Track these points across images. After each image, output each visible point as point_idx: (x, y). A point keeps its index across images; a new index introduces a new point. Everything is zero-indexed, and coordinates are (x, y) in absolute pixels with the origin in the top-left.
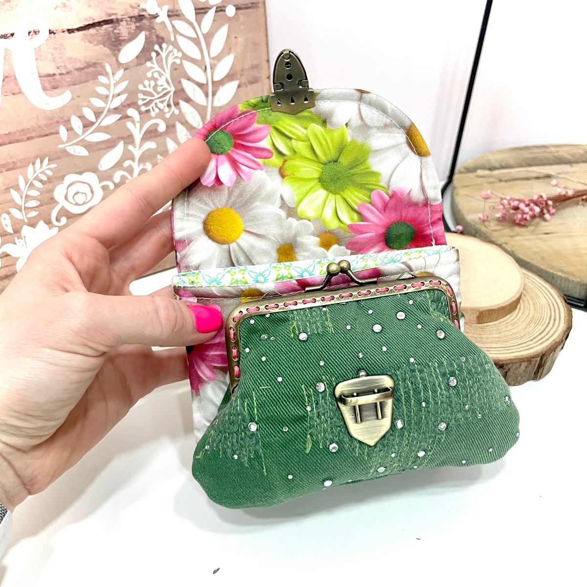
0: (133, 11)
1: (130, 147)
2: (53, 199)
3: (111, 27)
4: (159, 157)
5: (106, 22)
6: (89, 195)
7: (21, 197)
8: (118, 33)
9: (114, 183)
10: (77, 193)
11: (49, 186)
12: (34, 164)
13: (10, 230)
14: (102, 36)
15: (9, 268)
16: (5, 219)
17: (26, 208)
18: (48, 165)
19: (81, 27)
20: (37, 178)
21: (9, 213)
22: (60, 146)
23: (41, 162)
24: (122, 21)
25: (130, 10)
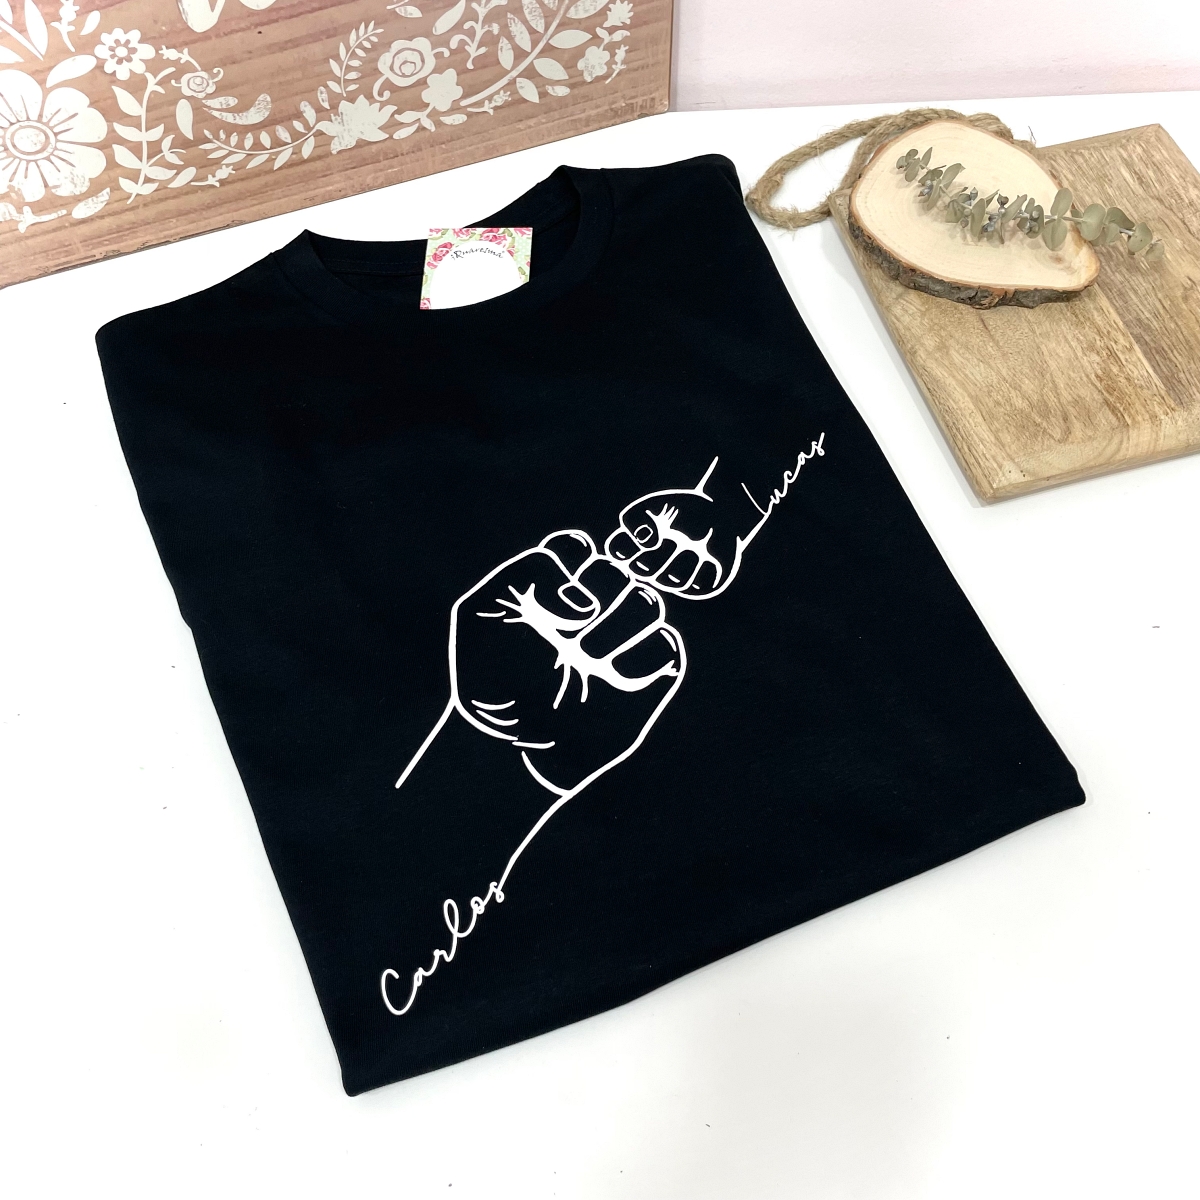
1: (474, 5)
2: (377, 69)
4: (509, 15)
6: (419, 63)
7: (341, 69)
9: (450, 50)
10: (405, 62)
11: (373, 55)
12: (357, 29)
13: (326, 105)
15: (322, 148)
16: (322, 93)
17: (345, 80)
18: (374, 30)
20: (360, 46)
21: (326, 86)
22: (389, 7)
23: (366, 27)
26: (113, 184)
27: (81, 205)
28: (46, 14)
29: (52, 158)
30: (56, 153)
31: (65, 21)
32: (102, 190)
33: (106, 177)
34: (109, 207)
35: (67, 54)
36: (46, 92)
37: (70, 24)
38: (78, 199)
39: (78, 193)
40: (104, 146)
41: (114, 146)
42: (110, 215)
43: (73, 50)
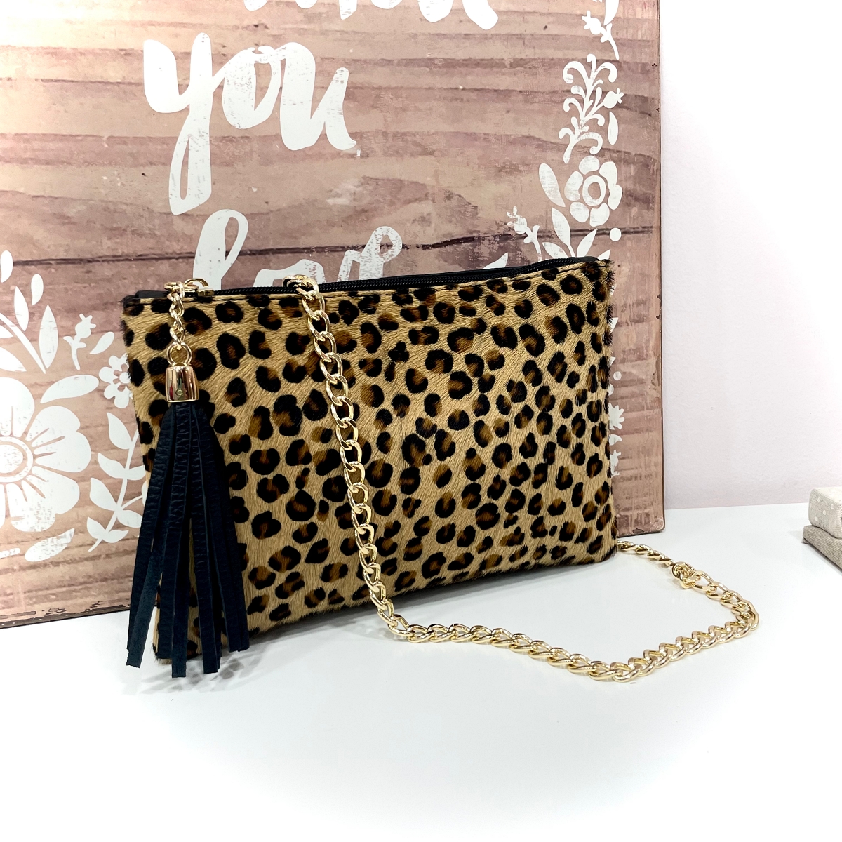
0: (498, 229)
3: (470, 246)
5: (466, 240)
8: (478, 253)
14: (458, 255)
19: (437, 244)
24: (484, 240)
25: (494, 228)
26: (79, 525)
27: (39, 544)
28: (63, 327)
29: (24, 484)
30: (29, 478)
31: (78, 337)
32: (66, 530)
33: (74, 515)
34: (68, 552)
35: (71, 370)
36: (39, 408)
37: (82, 340)
38: (37, 537)
39: (39, 530)
40: (81, 479)
41: (92, 480)
42: (66, 562)
43: (78, 368)
